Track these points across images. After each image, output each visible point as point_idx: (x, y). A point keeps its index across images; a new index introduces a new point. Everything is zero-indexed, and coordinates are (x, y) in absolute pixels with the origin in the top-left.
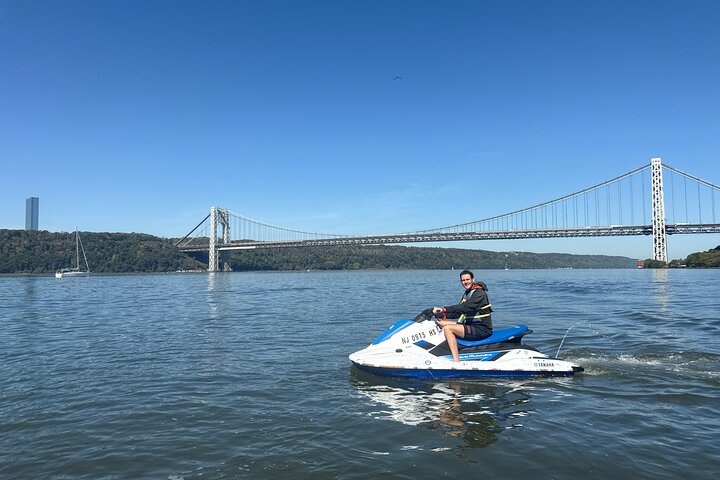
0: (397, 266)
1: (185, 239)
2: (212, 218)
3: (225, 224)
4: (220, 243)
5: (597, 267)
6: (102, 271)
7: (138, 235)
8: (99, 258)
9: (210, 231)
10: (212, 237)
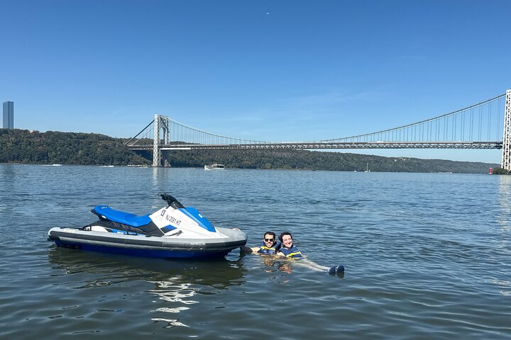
0: (302, 167)
1: (134, 139)
2: (156, 124)
3: (166, 129)
4: (162, 143)
5: (474, 172)
6: (72, 164)
7: (97, 136)
8: (69, 153)
9: (154, 134)
10: (155, 139)
